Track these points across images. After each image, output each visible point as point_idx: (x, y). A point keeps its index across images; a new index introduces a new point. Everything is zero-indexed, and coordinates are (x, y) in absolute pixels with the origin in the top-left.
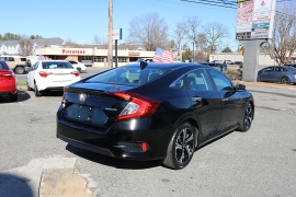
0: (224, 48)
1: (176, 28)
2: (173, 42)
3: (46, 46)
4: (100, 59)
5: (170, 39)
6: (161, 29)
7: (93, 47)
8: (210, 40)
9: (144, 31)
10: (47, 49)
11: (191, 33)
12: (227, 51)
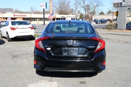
0: (100, 12)
1: (74, 2)
2: (72, 10)
3: (4, 13)
4: (35, 19)
5: (71, 7)
6: (67, 2)
7: (30, 13)
8: (93, 8)
9: (58, 4)
10: (5, 14)
11: (82, 4)
12: (102, 13)
